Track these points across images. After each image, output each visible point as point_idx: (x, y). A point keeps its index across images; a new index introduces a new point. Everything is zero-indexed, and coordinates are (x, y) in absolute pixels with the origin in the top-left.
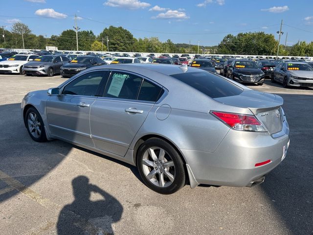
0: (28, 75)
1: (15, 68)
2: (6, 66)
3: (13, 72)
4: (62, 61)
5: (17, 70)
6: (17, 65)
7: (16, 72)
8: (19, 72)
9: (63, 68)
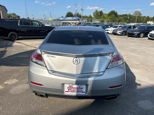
0: (114, 35)
1: (111, 31)
2: (108, 30)
3: (110, 33)
4: (132, 28)
5: (111, 32)
6: (112, 30)
7: (111, 33)
8: (112, 33)
9: (128, 32)
